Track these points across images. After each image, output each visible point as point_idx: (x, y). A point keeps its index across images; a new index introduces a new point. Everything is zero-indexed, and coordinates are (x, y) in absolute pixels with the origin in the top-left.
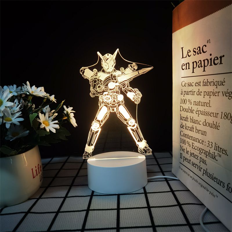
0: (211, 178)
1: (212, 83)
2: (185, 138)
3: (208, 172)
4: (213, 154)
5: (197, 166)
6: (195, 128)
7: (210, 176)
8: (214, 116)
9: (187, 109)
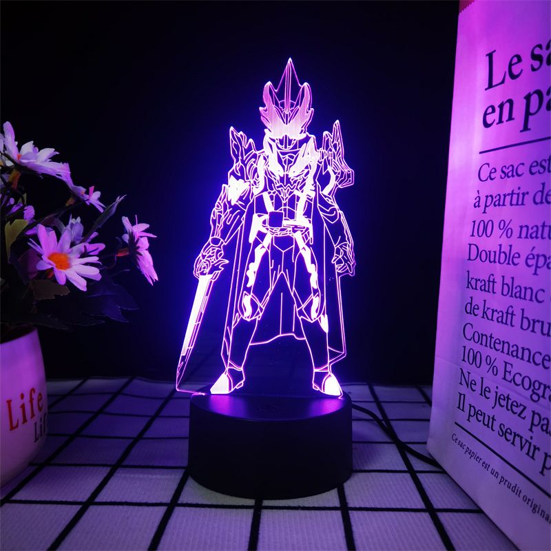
2: (477, 347)
5: (517, 439)
6: (518, 313)
9: (493, 254)
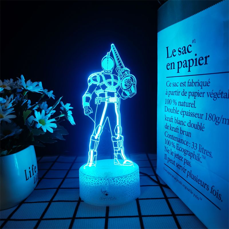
0: (195, 180)
1: (197, 83)
2: (169, 139)
3: (192, 174)
4: (197, 155)
5: (181, 167)
6: (179, 128)
7: (194, 178)
8: (199, 117)
9: (172, 110)
